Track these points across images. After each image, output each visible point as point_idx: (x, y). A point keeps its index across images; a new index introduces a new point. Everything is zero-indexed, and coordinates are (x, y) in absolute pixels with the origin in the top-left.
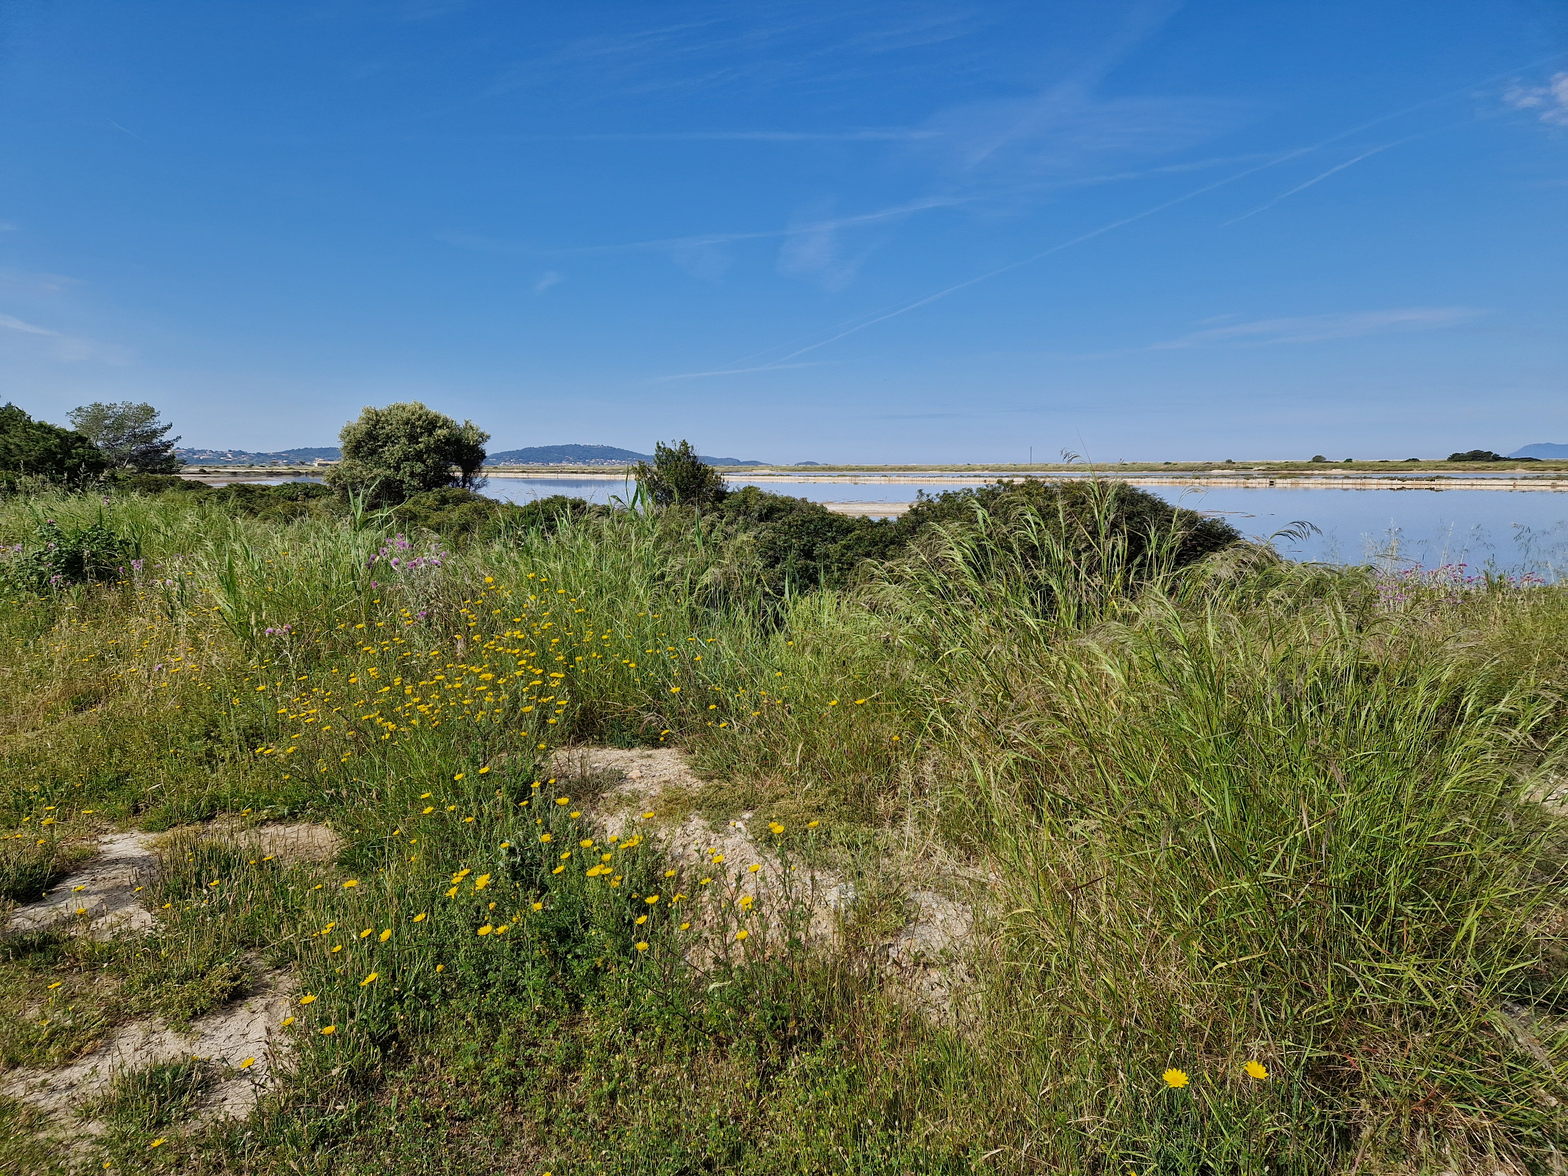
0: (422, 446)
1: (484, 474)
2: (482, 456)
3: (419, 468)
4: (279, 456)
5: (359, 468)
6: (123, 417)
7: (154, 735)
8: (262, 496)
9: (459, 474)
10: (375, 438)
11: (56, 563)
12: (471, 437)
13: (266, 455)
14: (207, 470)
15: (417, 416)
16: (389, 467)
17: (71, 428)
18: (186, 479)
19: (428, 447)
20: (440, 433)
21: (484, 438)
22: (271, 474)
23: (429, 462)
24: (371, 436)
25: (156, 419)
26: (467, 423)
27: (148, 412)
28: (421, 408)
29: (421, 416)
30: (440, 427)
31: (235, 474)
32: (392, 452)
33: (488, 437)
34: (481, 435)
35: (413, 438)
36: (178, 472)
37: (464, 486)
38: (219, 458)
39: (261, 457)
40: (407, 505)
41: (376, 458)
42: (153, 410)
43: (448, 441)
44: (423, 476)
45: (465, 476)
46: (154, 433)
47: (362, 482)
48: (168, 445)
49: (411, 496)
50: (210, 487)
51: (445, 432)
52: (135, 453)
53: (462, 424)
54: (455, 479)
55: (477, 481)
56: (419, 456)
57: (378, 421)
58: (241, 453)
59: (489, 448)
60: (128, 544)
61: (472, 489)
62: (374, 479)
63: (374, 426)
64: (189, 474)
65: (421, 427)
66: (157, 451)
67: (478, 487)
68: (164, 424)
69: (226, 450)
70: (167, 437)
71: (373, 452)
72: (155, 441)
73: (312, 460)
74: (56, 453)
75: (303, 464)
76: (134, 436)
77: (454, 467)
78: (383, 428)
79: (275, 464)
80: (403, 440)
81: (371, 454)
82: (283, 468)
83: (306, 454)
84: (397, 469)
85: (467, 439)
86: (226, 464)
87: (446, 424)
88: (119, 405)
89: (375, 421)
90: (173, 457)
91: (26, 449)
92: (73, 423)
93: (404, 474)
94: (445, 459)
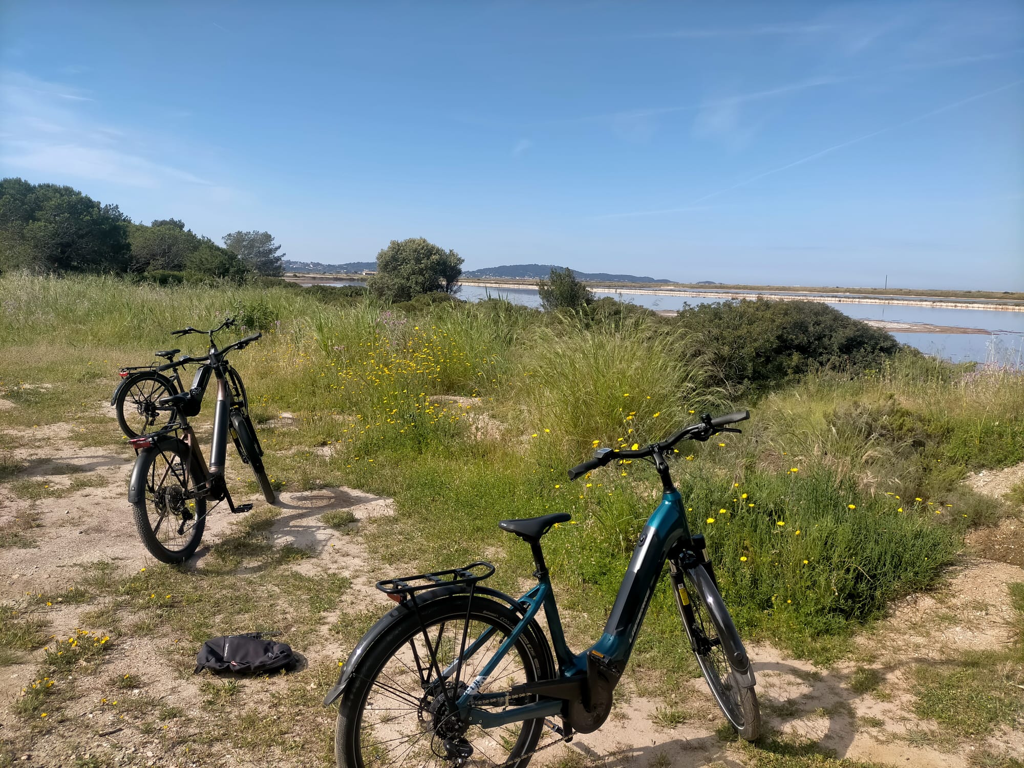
0: (423, 265)
1: (460, 284)
2: (459, 272)
3: (421, 279)
4: (341, 267)
5: (386, 278)
6: (253, 240)
7: (293, 384)
8: (331, 293)
9: (444, 283)
10: (397, 260)
11: (242, 320)
12: (453, 261)
13: (333, 266)
14: (298, 275)
15: (421, 247)
16: (404, 278)
17: (223, 246)
18: (288, 281)
19: (426, 267)
20: (435, 257)
21: (461, 261)
22: (336, 279)
23: (427, 275)
24: (394, 259)
25: (272, 242)
26: (451, 251)
27: (267, 238)
28: (424, 242)
29: (423, 247)
30: (435, 254)
31: (314, 278)
32: (406, 269)
33: (463, 261)
34: (459, 259)
35: (418, 261)
36: (283, 276)
37: (447, 291)
38: (304, 267)
39: (331, 268)
40: (413, 302)
41: (396, 272)
42: (270, 236)
43: (438, 263)
44: (423, 284)
45: (448, 285)
46: (271, 251)
47: (388, 287)
48: (278, 259)
49: (415, 296)
50: (302, 286)
51: (437, 257)
52: (259, 264)
53: (448, 252)
54: (441, 287)
55: (455, 288)
56: (421, 272)
57: (399, 249)
58: (318, 264)
59: (464, 268)
60: (273, 314)
61: (452, 293)
62: (394, 285)
63: (397, 253)
64: (288, 277)
65: (423, 254)
66: (272, 262)
67: (455, 292)
68: (276, 245)
69: (309, 262)
70: (278, 254)
71: (395, 268)
72: (270, 256)
73: (362, 271)
74: (225, 264)
75: (356, 273)
76: (259, 252)
77: (441, 279)
78: (401, 254)
79: (339, 272)
80: (412, 262)
81: (394, 270)
82: (343, 276)
83: (358, 267)
84: (408, 279)
85: (450, 262)
86: (309, 272)
87: (439, 252)
88: (252, 233)
89: (397, 248)
90: (280, 267)
91: (211, 261)
92: (226, 243)
93: (412, 283)
94: (436, 273)
